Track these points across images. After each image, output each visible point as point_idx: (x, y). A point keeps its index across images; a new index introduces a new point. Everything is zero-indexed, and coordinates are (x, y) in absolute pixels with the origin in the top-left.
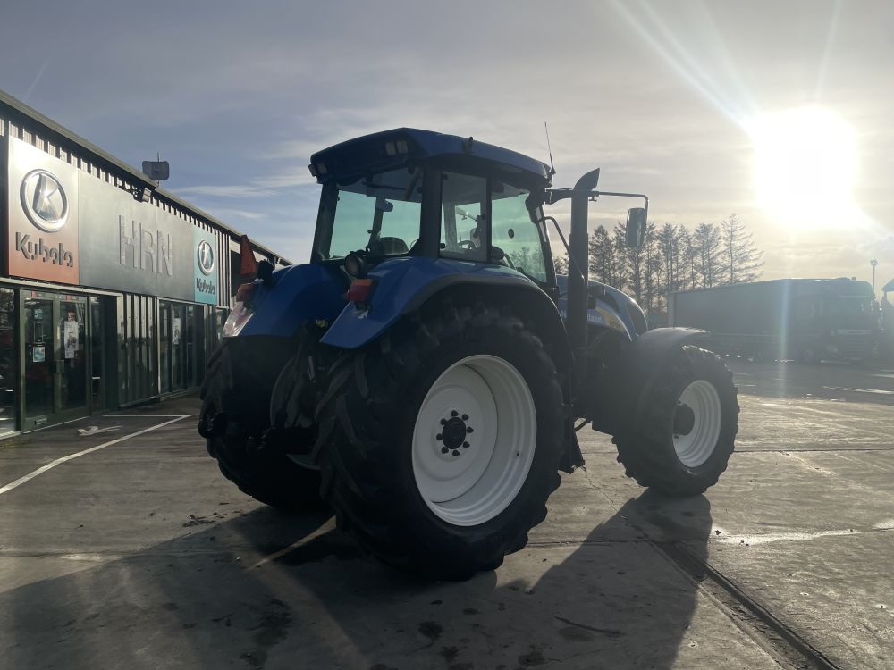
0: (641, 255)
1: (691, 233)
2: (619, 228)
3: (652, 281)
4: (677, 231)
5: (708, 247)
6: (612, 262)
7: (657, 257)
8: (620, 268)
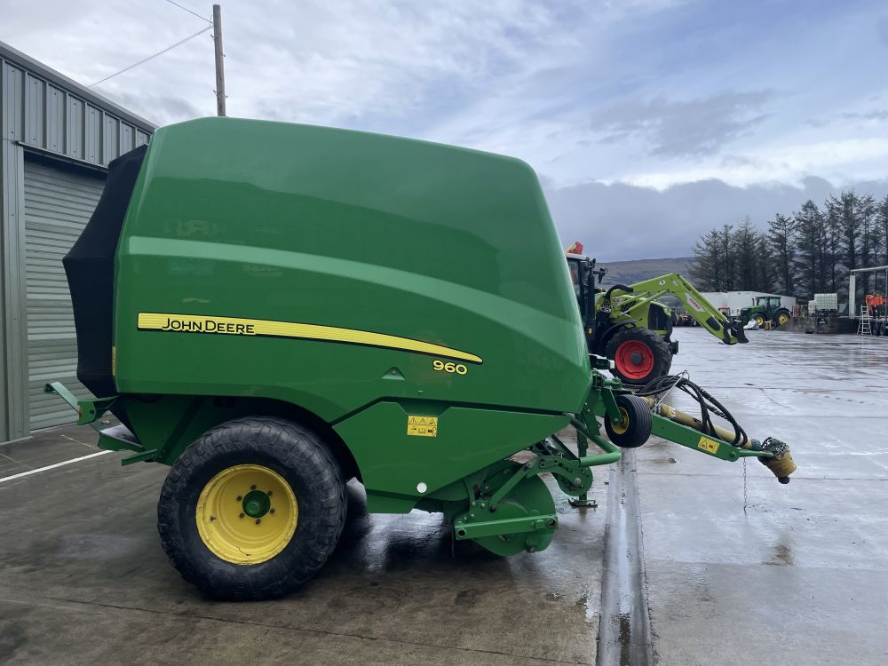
2: (831, 201)
6: (823, 238)
7: (876, 231)
8: (832, 244)
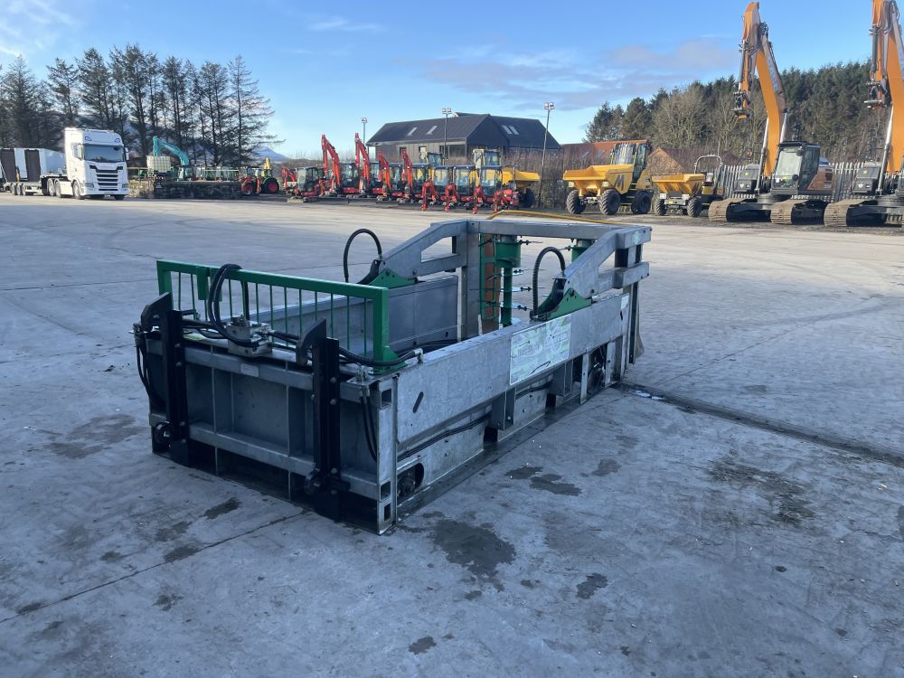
0: (142, 90)
1: (198, 71)
2: (115, 54)
3: (157, 120)
4: (183, 65)
5: (216, 88)
6: (109, 93)
8: (119, 102)
